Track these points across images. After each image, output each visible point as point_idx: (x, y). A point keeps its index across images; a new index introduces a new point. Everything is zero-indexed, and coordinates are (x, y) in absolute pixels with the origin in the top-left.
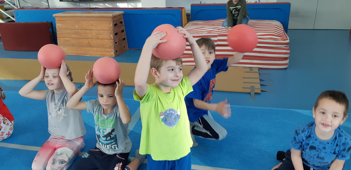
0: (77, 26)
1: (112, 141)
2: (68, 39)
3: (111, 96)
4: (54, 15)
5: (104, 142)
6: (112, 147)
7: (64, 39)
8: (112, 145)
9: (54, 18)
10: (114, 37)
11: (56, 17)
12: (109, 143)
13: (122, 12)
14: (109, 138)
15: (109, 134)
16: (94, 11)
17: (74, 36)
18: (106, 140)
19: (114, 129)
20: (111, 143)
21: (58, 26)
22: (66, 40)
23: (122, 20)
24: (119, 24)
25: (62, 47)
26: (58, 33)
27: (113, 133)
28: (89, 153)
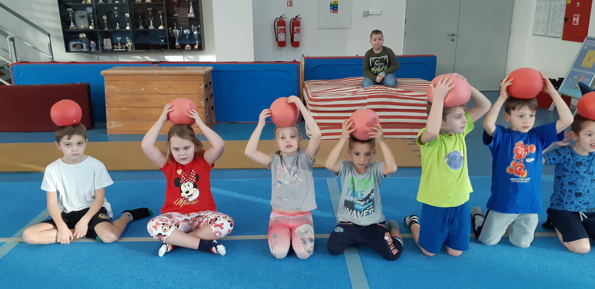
0: (142, 89)
1: (371, 204)
2: (126, 109)
3: (368, 154)
4: (103, 72)
6: (368, 212)
7: (120, 109)
8: (369, 209)
9: (102, 79)
10: (205, 106)
11: (107, 76)
12: (367, 207)
13: (210, 68)
14: (368, 201)
15: (368, 197)
16: (160, 66)
17: (138, 104)
19: (373, 190)
20: (369, 207)
21: (109, 88)
22: (123, 111)
23: (211, 80)
24: (209, 85)
25: (114, 122)
26: (107, 100)
27: (372, 194)
28: (342, 227)
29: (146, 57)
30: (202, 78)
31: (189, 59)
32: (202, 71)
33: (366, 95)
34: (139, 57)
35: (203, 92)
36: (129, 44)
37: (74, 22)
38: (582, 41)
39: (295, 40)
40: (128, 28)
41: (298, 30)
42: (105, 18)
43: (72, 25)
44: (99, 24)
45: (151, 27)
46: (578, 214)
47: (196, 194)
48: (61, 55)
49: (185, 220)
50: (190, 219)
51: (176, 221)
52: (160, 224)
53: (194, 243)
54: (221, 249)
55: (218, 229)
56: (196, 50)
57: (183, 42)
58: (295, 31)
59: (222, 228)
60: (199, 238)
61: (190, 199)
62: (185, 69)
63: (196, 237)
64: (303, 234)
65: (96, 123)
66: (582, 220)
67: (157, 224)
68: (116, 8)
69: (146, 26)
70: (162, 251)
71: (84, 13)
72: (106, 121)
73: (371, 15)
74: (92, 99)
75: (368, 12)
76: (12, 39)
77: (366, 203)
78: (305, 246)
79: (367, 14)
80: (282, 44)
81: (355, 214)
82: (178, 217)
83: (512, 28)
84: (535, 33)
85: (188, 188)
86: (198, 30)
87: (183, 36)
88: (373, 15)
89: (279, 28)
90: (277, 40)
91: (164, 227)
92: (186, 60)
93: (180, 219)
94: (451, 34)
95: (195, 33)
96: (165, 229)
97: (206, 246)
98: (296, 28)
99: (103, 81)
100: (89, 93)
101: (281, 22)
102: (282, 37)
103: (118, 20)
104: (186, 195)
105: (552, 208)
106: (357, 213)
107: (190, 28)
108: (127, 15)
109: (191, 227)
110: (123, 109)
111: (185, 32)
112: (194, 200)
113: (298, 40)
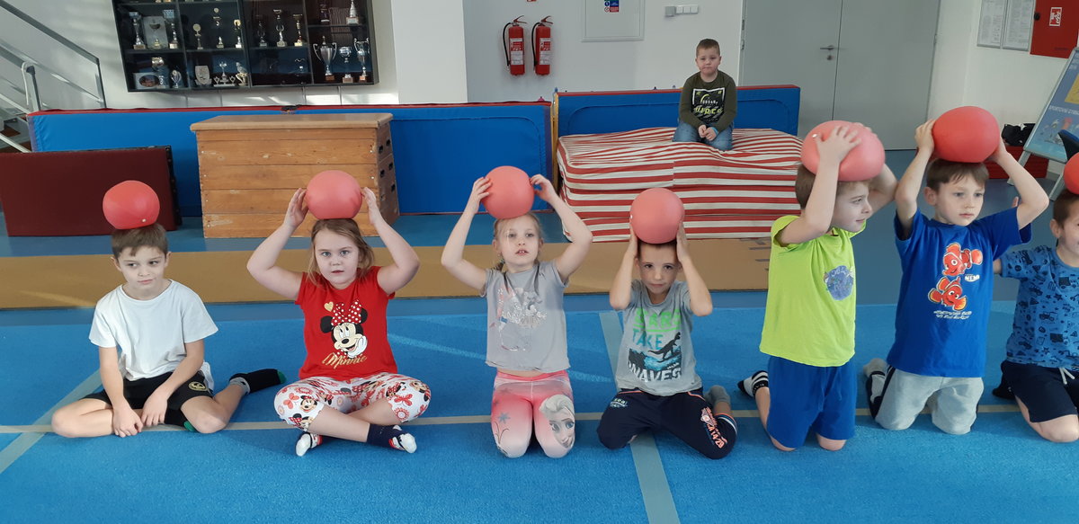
0: (266, 156)
1: (675, 359)
2: (238, 192)
3: (668, 267)
4: (194, 127)
5: (656, 364)
6: (671, 374)
7: (225, 192)
8: (672, 369)
9: (193, 138)
10: (380, 184)
11: (200, 133)
12: (668, 365)
13: (387, 116)
14: (669, 353)
15: (669, 346)
16: (298, 113)
17: (258, 183)
18: (664, 359)
19: (679, 334)
20: (672, 364)
21: (206, 155)
22: (231, 196)
23: (389, 138)
24: (386, 148)
25: (217, 216)
26: (203, 176)
27: (677, 342)
28: (623, 399)
29: (273, 98)
30: (373, 135)
31: (350, 100)
32: (373, 120)
33: (672, 161)
34: (259, 98)
35: (375, 161)
36: (242, 74)
37: (143, 38)
38: (1067, 56)
39: (542, 63)
40: (239, 46)
41: (547, 45)
42: (197, 28)
43: (139, 43)
44: (187, 39)
45: (281, 44)
46: (1057, 371)
47: (360, 344)
48: (120, 96)
49: (342, 390)
50: (351, 389)
51: (327, 393)
52: (297, 398)
53: (359, 431)
54: (408, 442)
55: (402, 405)
56: (363, 83)
57: (338, 70)
58: (541, 46)
59: (409, 404)
60: (367, 421)
61: (352, 354)
62: (343, 119)
63: (364, 420)
64: (554, 412)
65: (183, 218)
66: (1066, 383)
67: (292, 397)
68: (216, 10)
69: (272, 41)
70: (303, 445)
71: (159, 20)
72: (201, 215)
73: (678, 14)
74: (175, 174)
75: (675, 9)
76: (31, 70)
77: (667, 357)
78: (558, 435)
79: (672, 13)
80: (517, 71)
81: (646, 376)
82: (330, 385)
83: (938, 34)
84: (981, 43)
85: (347, 334)
86: (366, 47)
87: (338, 58)
88: (683, 14)
89: (512, 40)
90: (509, 63)
91: (305, 403)
92: (345, 102)
93: (334, 389)
94: (827, 46)
95: (361, 52)
96: (306, 407)
97: (381, 436)
98: (542, 40)
99: (195, 142)
100: (171, 165)
101: (515, 31)
102: (517, 58)
103: (221, 32)
104: (343, 347)
105: (1011, 359)
106: (649, 373)
107: (350, 45)
108: (238, 22)
109: (355, 403)
110: (233, 192)
111: (342, 51)
112: (358, 356)
113: (546, 63)
